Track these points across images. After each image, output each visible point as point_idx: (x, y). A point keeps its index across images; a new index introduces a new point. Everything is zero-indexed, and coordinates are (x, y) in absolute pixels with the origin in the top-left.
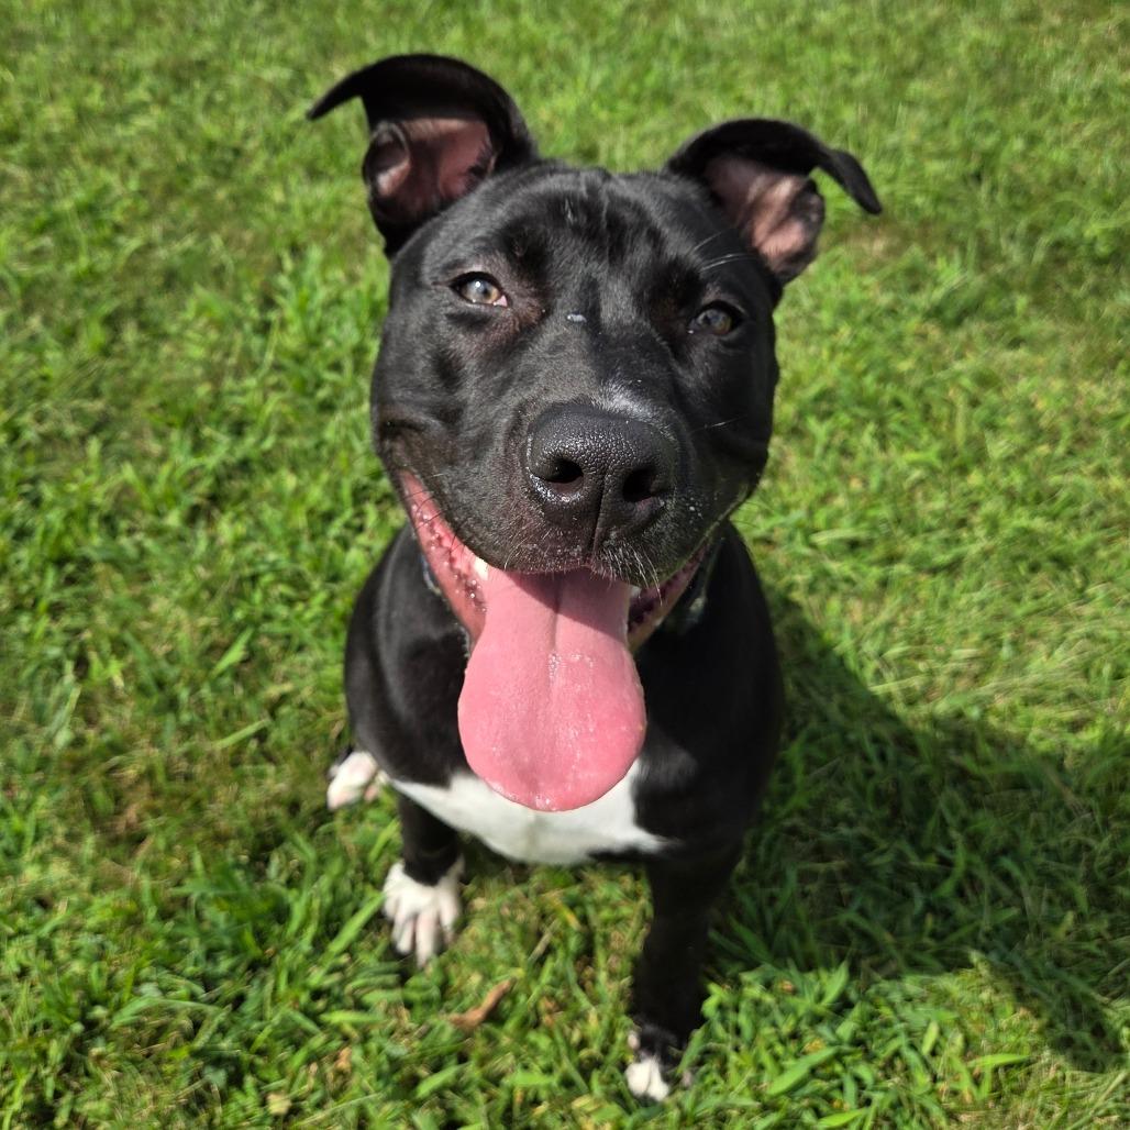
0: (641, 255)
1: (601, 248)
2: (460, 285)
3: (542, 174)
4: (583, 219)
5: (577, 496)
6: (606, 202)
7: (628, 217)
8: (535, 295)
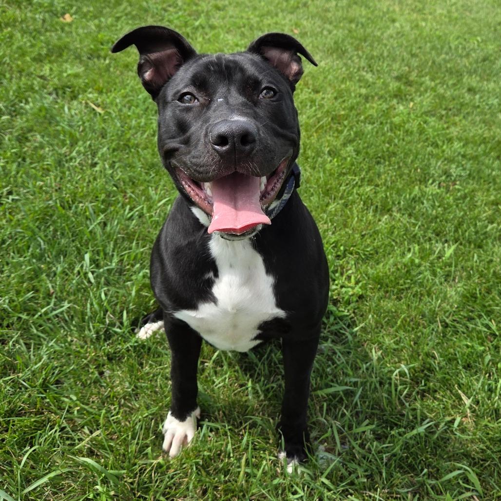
0: (238, 76)
1: (224, 76)
2: (181, 98)
3: (200, 58)
4: (216, 68)
5: (227, 147)
6: (224, 62)
7: (231, 65)
8: (206, 96)
